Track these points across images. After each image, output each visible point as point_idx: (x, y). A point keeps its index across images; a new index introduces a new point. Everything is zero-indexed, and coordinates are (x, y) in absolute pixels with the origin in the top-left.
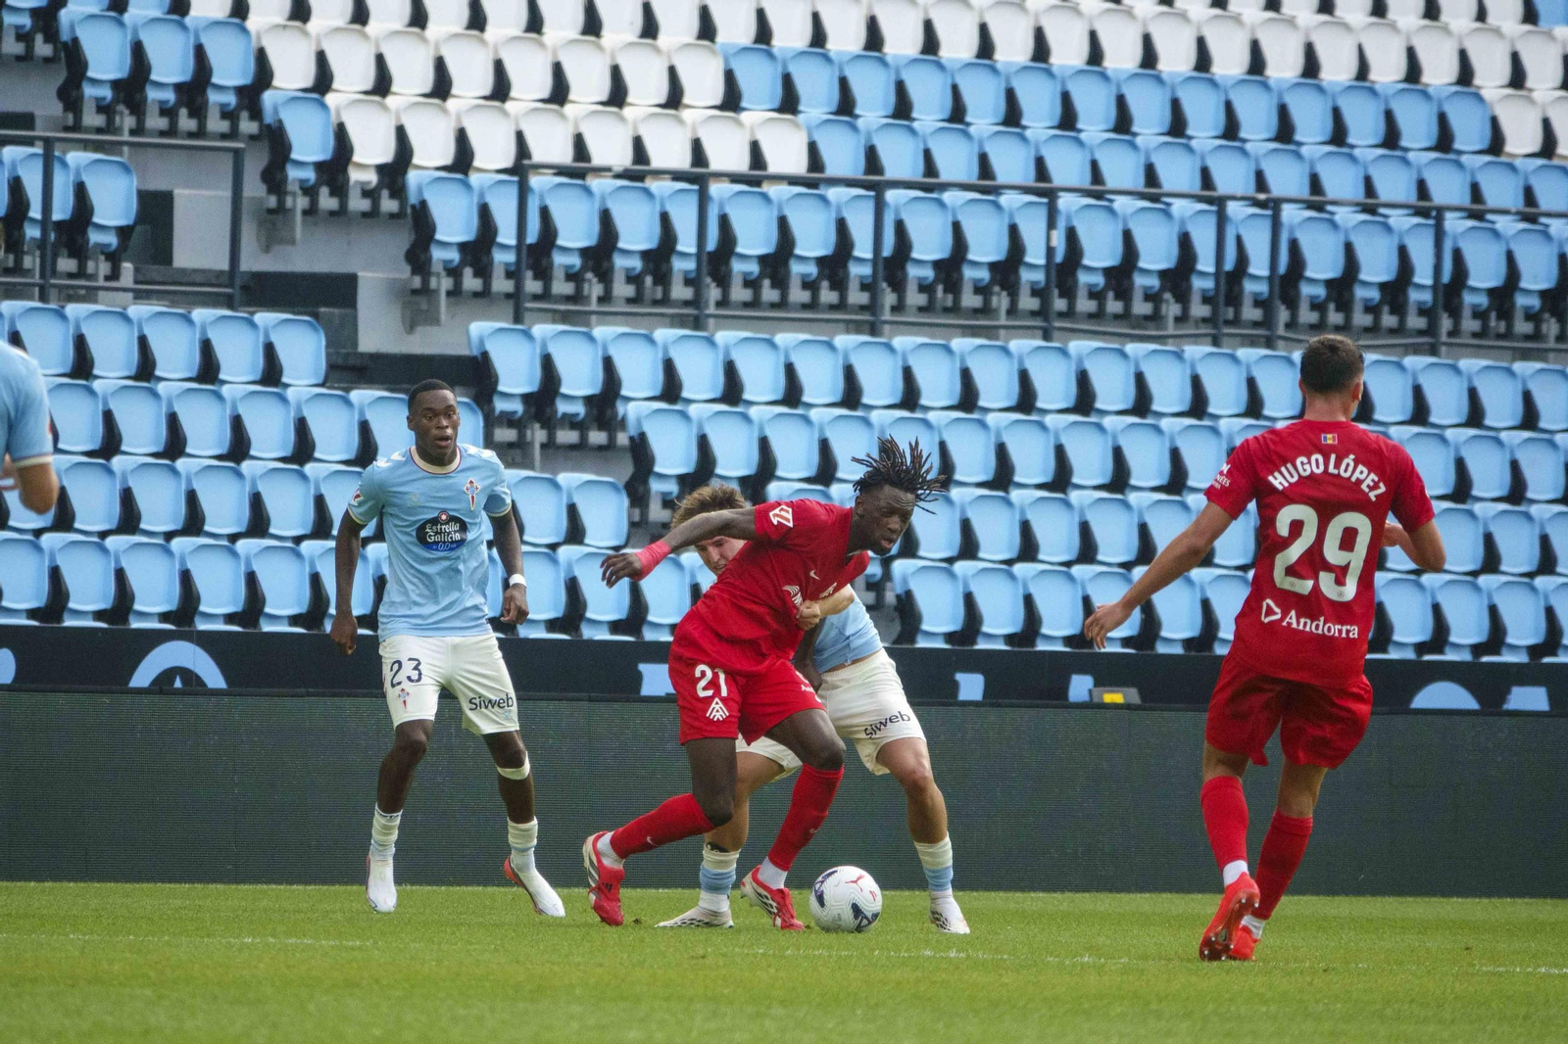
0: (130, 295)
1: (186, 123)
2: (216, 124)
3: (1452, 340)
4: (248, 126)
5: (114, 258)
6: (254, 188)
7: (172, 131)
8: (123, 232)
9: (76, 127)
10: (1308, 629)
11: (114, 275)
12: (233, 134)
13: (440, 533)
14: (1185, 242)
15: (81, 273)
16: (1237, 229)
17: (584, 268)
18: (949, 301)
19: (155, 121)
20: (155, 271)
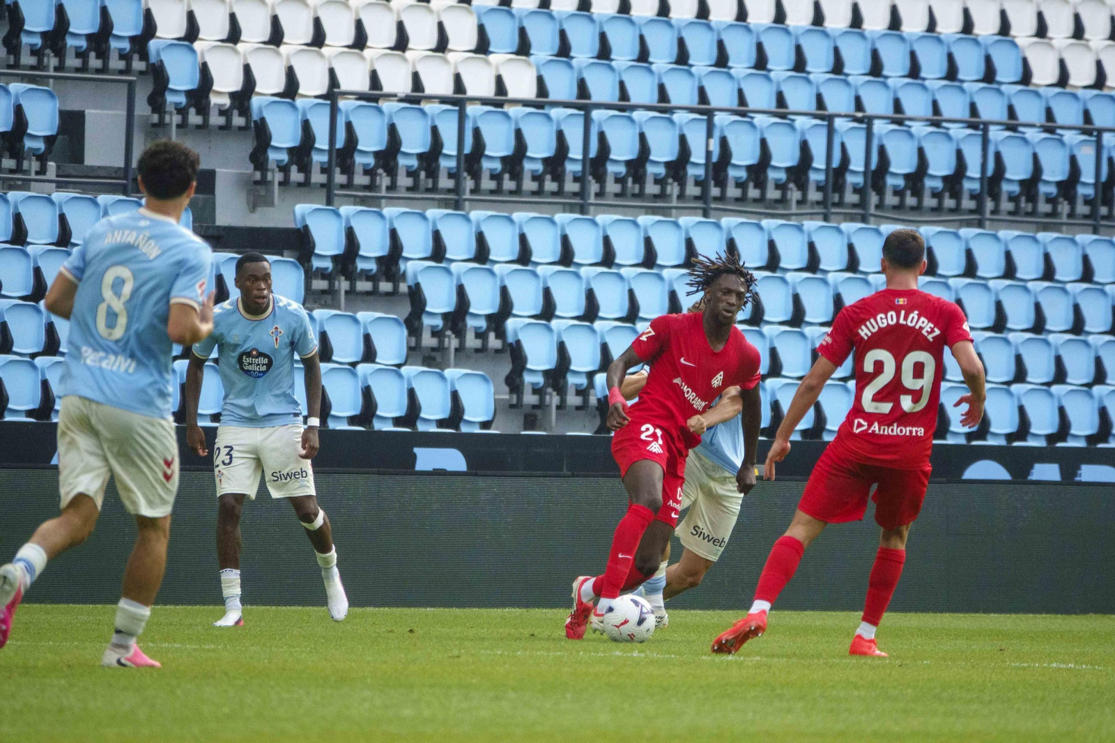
0: (54, 185)
1: (94, 62)
2: (116, 63)
3: (994, 217)
4: (138, 65)
5: (42, 158)
6: (142, 109)
7: (84, 68)
8: (49, 140)
9: (16, 65)
10: (886, 433)
11: (42, 171)
12: (127, 71)
13: (251, 364)
14: (805, 147)
15: (19, 170)
16: (842, 138)
17: (377, 166)
18: (637, 189)
19: (72, 61)
20: (71, 168)
